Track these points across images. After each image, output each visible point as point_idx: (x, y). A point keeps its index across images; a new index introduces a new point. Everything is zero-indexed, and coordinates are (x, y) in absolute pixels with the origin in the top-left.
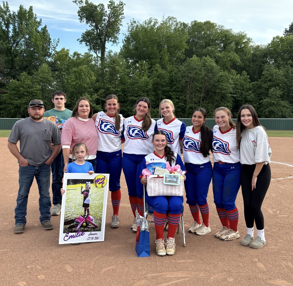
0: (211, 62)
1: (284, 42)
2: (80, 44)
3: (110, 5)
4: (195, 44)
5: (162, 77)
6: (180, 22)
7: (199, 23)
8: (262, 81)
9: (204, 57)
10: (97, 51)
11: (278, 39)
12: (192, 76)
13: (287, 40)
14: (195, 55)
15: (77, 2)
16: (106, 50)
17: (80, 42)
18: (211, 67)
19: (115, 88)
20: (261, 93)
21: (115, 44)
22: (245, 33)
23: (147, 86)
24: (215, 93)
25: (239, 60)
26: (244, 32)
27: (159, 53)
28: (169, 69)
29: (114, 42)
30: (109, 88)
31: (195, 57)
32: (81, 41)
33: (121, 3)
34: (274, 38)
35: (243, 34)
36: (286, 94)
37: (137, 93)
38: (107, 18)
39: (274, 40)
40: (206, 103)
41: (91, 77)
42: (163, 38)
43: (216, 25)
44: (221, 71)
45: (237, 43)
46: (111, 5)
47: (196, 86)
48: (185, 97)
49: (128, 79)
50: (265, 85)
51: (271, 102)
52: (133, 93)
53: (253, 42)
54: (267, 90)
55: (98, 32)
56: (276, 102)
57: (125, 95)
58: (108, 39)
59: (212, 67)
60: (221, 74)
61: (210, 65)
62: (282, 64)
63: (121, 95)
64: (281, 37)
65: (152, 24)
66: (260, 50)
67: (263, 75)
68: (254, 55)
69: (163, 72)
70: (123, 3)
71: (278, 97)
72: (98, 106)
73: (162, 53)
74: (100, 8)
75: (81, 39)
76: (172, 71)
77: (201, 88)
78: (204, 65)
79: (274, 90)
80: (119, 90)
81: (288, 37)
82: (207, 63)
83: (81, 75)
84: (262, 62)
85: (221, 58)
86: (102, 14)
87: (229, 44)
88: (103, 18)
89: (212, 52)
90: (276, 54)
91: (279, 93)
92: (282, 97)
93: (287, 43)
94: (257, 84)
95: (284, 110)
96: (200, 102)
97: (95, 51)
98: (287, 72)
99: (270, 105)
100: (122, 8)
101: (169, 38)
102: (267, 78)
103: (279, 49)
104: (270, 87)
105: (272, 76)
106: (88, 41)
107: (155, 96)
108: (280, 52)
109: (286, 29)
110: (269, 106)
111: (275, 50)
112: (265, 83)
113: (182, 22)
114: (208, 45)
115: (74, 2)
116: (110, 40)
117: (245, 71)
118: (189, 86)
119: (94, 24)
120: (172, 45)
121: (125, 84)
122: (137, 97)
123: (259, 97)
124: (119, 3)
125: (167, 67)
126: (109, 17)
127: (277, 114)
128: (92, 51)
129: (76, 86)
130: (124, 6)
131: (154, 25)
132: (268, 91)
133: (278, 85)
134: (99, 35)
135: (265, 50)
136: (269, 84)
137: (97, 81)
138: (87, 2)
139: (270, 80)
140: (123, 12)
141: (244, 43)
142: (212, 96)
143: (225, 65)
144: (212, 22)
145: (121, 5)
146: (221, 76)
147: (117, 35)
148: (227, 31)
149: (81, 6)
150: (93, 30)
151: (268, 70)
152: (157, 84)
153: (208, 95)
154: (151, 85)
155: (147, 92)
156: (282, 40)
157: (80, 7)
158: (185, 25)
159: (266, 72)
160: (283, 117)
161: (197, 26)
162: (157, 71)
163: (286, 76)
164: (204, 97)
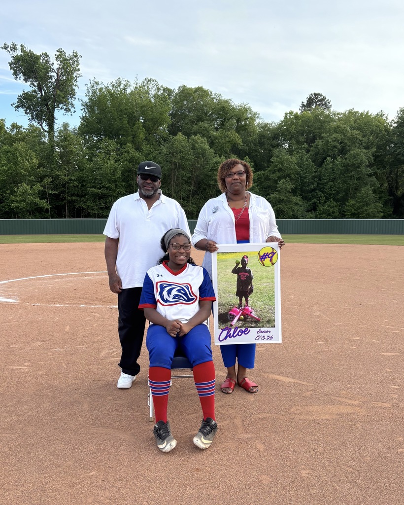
0: (202, 143)
1: (299, 120)
2: (16, 110)
3: (58, 56)
4: (183, 117)
5: (136, 161)
6: (162, 86)
7: (188, 89)
8: (270, 171)
9: (193, 136)
10: (42, 123)
11: (292, 115)
12: (176, 161)
13: (303, 116)
14: (180, 133)
15: (9, 49)
16: (56, 121)
17: (15, 107)
18: (202, 151)
19: (68, 175)
20: (269, 187)
21: (68, 113)
22: (249, 105)
23: (113, 174)
24: (209, 186)
25: (240, 142)
26: (247, 104)
27: (132, 128)
28: (145, 151)
29: (67, 110)
30: (59, 175)
31: (180, 136)
32: (17, 107)
33: (75, 54)
34: (286, 114)
35: (246, 106)
36: (299, 187)
37: (101, 184)
38: (54, 74)
39: (286, 116)
40: (197, 199)
41: (31, 159)
42: (136, 107)
43: (211, 93)
44: (216, 156)
45: (239, 119)
46: (60, 55)
47: (183, 176)
48: (168, 189)
49: (87, 163)
50: (274, 176)
51: (279, 197)
52: (94, 182)
53: (261, 118)
54: (276, 182)
55: (43, 94)
56: (285, 199)
57: (83, 186)
58: (58, 105)
59: (204, 150)
60: (215, 160)
61: (201, 148)
62: (296, 149)
63: (78, 186)
64: (295, 113)
65: (122, 86)
66: (269, 129)
67: (272, 162)
68: (262, 136)
69: (137, 154)
70: (79, 54)
71: (289, 192)
72: (42, 201)
73: (135, 128)
74: (44, 59)
75: (17, 104)
76: (149, 154)
77: (189, 178)
78: (193, 148)
79: (283, 182)
80: (73, 178)
81: (304, 113)
82: (197, 144)
83: (17, 157)
84: (271, 145)
85: (216, 138)
86: (48, 69)
87: (228, 120)
88: (50, 74)
89: (205, 129)
90: (289, 135)
91: (290, 186)
92: (294, 192)
93: (302, 121)
94: (264, 175)
95: (296, 208)
96: (189, 198)
97: (39, 123)
98: (301, 159)
99: (279, 203)
100: (77, 61)
101: (145, 108)
102: (277, 166)
103: (293, 129)
104: (280, 178)
105: (282, 164)
106: (28, 108)
107: (127, 188)
108: (294, 133)
109: (303, 102)
110: (277, 203)
111: (287, 129)
112: (273, 173)
113: (164, 86)
114: (200, 119)
115: (2, 48)
116: (60, 107)
117: (247, 157)
118: (174, 175)
119: (36, 84)
120: (150, 117)
121: (84, 170)
122: (100, 189)
123: (266, 191)
124: (72, 54)
125: (142, 147)
126: (57, 74)
127: (287, 214)
128: (34, 121)
129: (9, 173)
130: (80, 58)
131: (124, 89)
132: (277, 184)
133: (289, 176)
134: (45, 99)
135: (274, 129)
136: (278, 174)
137: (41, 165)
138: (23, 50)
139: (280, 170)
140: (79, 67)
141: (247, 119)
142: (205, 189)
143: (223, 147)
144: (205, 88)
145: (76, 56)
146: (216, 163)
147: (72, 101)
148: (227, 102)
149: (15, 54)
150: (35, 91)
151: (278, 157)
152: (130, 171)
153: (199, 188)
154: (120, 172)
155: (115, 181)
156: (296, 116)
157: (13, 57)
158: (169, 91)
159: (275, 159)
160: (295, 217)
161: (185, 93)
162: (128, 152)
163: (300, 165)
164: (195, 191)
